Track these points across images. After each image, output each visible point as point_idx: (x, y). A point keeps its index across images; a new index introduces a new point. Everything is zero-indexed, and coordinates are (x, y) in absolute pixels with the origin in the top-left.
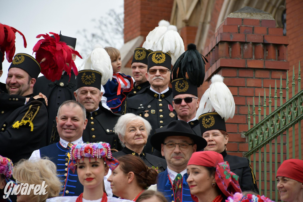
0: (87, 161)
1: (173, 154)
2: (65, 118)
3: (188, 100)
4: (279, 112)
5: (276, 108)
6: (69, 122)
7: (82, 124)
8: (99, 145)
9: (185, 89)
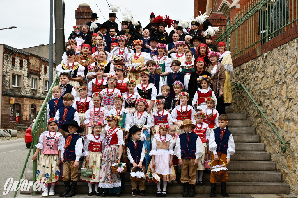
0: (179, 45)
2: (175, 37)
6: (176, 37)
7: (178, 38)
8: (182, 41)
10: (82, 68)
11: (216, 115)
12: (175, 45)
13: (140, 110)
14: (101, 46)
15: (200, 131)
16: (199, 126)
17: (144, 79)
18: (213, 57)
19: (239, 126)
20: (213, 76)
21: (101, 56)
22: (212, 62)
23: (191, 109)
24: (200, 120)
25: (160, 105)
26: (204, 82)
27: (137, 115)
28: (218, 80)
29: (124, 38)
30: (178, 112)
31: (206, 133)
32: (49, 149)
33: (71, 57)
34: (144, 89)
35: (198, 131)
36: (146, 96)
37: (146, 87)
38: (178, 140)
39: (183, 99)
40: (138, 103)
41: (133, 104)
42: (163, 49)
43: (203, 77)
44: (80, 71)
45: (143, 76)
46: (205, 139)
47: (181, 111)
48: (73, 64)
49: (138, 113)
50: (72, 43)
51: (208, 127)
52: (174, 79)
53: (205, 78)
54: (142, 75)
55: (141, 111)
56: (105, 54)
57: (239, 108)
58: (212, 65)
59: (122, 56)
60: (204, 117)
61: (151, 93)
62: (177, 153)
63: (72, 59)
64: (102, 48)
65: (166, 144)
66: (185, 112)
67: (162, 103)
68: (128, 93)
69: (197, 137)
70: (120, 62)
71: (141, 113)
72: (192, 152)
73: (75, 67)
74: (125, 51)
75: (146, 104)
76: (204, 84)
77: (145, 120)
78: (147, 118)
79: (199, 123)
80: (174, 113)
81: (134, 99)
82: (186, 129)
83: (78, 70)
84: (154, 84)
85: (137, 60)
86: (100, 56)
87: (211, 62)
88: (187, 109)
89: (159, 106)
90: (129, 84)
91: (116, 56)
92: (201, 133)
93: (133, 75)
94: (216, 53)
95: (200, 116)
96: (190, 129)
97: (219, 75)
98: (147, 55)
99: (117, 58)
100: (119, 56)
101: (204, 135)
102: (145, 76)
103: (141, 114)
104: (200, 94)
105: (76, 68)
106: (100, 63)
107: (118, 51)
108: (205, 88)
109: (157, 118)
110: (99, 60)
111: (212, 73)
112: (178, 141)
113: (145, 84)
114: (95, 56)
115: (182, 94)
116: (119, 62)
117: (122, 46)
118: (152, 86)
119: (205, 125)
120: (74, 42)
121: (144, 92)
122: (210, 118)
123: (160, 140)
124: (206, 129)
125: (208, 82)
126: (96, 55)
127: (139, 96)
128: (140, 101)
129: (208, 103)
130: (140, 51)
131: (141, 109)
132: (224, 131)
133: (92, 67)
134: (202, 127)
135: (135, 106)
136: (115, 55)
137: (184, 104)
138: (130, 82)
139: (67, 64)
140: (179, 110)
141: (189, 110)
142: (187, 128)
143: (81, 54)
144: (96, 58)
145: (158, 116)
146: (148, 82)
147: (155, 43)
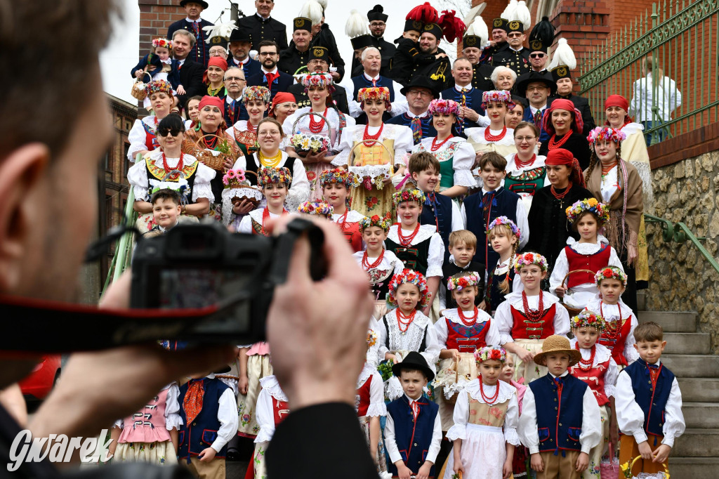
0: (494, 104)
1: (533, 95)
3: (541, 56)
4: (605, 64)
5: (602, 61)
6: (465, 71)
9: (539, 48)
10: (207, 173)
11: (629, 320)
12: (464, 97)
13: (407, 307)
14: (259, 104)
15: (589, 371)
16: (586, 355)
17: (407, 211)
18: (607, 143)
19: (675, 351)
20: (607, 199)
21: (268, 135)
22: (601, 157)
23: (554, 305)
24: (588, 338)
25: (469, 291)
26: (588, 218)
27: (396, 322)
28: (624, 212)
29: (323, 78)
30: (514, 312)
31: (607, 377)
32: (142, 426)
33: (175, 140)
34: (404, 240)
35: (582, 371)
36: (411, 262)
37: (412, 237)
38: (530, 397)
39: (529, 275)
40: (399, 285)
41: (380, 289)
42: (448, 116)
43: (585, 205)
44: (203, 183)
45: (404, 204)
46: (603, 396)
47: (523, 311)
48: (181, 162)
49: (398, 316)
50: (157, 91)
51: (612, 359)
52: (488, 210)
53: (591, 207)
54: (404, 201)
55: (407, 311)
56: (278, 131)
57: (669, 297)
58: (602, 166)
59: (322, 139)
60: (599, 329)
61: (427, 255)
62: (527, 435)
63: (176, 147)
64: (260, 111)
65: (496, 410)
66: (537, 312)
67: (474, 285)
68: (366, 255)
69: (585, 389)
70: (316, 156)
71: (407, 315)
72: (570, 432)
73: (187, 172)
74: (328, 118)
75: (423, 287)
76: (587, 226)
77: (422, 338)
78: (426, 332)
79: (585, 347)
80: (501, 315)
81: (385, 272)
82: (552, 364)
83: (196, 180)
84: (434, 227)
85: (372, 148)
86: (265, 137)
87: (598, 159)
88: (541, 304)
89: (465, 296)
90: (366, 227)
91: (304, 137)
92: (592, 379)
93: (358, 196)
94: (614, 132)
95: (587, 325)
96: (565, 364)
97: (625, 200)
98: (402, 135)
99: (306, 143)
100: (313, 139)
101: (601, 383)
102: (410, 203)
103: (406, 318)
104: (574, 258)
105: (190, 175)
106: (262, 159)
107: (308, 119)
108: (588, 236)
109: (456, 329)
110: (259, 149)
111: (603, 193)
112: (526, 402)
113: (409, 226)
114: (238, 133)
115: (527, 258)
116: (312, 157)
117: (318, 106)
118: (428, 232)
119: (603, 354)
120: (165, 87)
121: (405, 250)
122: (613, 331)
123: (479, 397)
124: (606, 364)
125: (600, 221)
126: (242, 133)
127: (400, 265)
128: (405, 280)
129: (606, 286)
130: (381, 121)
131: (408, 303)
132: (656, 370)
133: (240, 173)
134: (595, 360)
135: (387, 294)
136: (301, 135)
137: (532, 291)
138: (368, 222)
139: (162, 162)
140: (519, 306)
141: (547, 306)
142: (559, 363)
143: (197, 127)
144: (243, 140)
145: (462, 323)
146: (419, 221)
147: (424, 97)
